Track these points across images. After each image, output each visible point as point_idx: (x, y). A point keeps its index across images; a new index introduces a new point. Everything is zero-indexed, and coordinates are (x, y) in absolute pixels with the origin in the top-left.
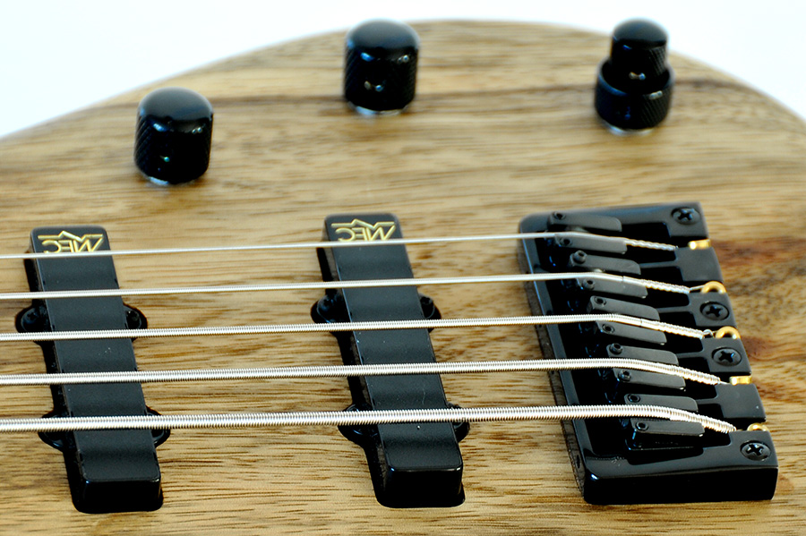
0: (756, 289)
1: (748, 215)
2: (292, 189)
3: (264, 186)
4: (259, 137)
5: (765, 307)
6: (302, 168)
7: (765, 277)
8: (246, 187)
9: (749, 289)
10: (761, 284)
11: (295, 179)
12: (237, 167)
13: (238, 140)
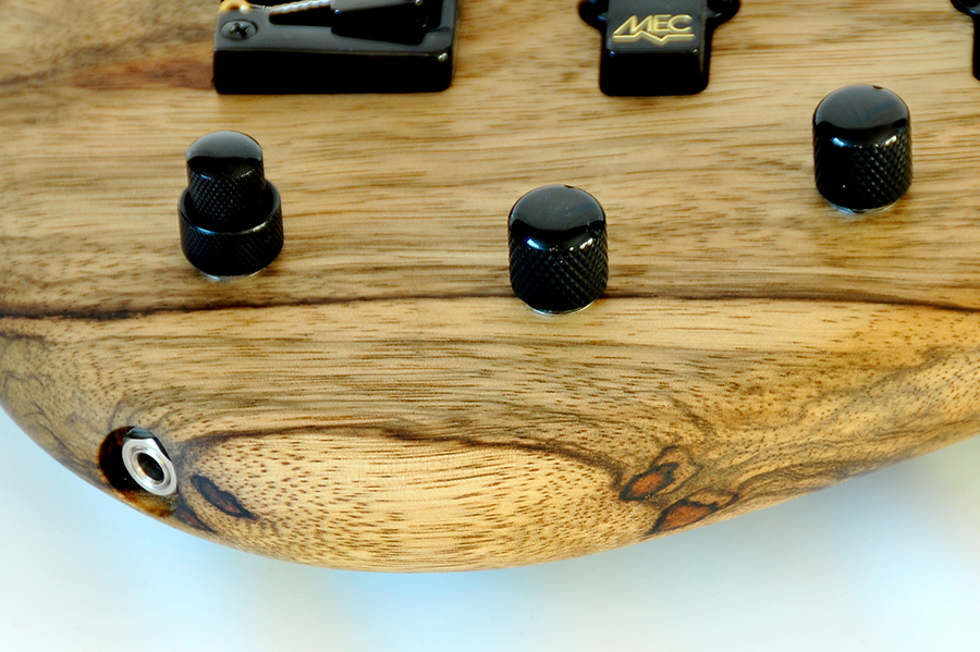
0: (168, 30)
1: (138, 118)
2: (715, 160)
3: (750, 166)
4: (737, 234)
5: (166, 11)
6: (693, 190)
7: (148, 45)
8: (773, 163)
9: (176, 31)
10: (158, 38)
11: (707, 174)
12: (776, 192)
13: (765, 232)
